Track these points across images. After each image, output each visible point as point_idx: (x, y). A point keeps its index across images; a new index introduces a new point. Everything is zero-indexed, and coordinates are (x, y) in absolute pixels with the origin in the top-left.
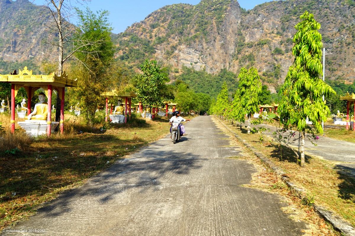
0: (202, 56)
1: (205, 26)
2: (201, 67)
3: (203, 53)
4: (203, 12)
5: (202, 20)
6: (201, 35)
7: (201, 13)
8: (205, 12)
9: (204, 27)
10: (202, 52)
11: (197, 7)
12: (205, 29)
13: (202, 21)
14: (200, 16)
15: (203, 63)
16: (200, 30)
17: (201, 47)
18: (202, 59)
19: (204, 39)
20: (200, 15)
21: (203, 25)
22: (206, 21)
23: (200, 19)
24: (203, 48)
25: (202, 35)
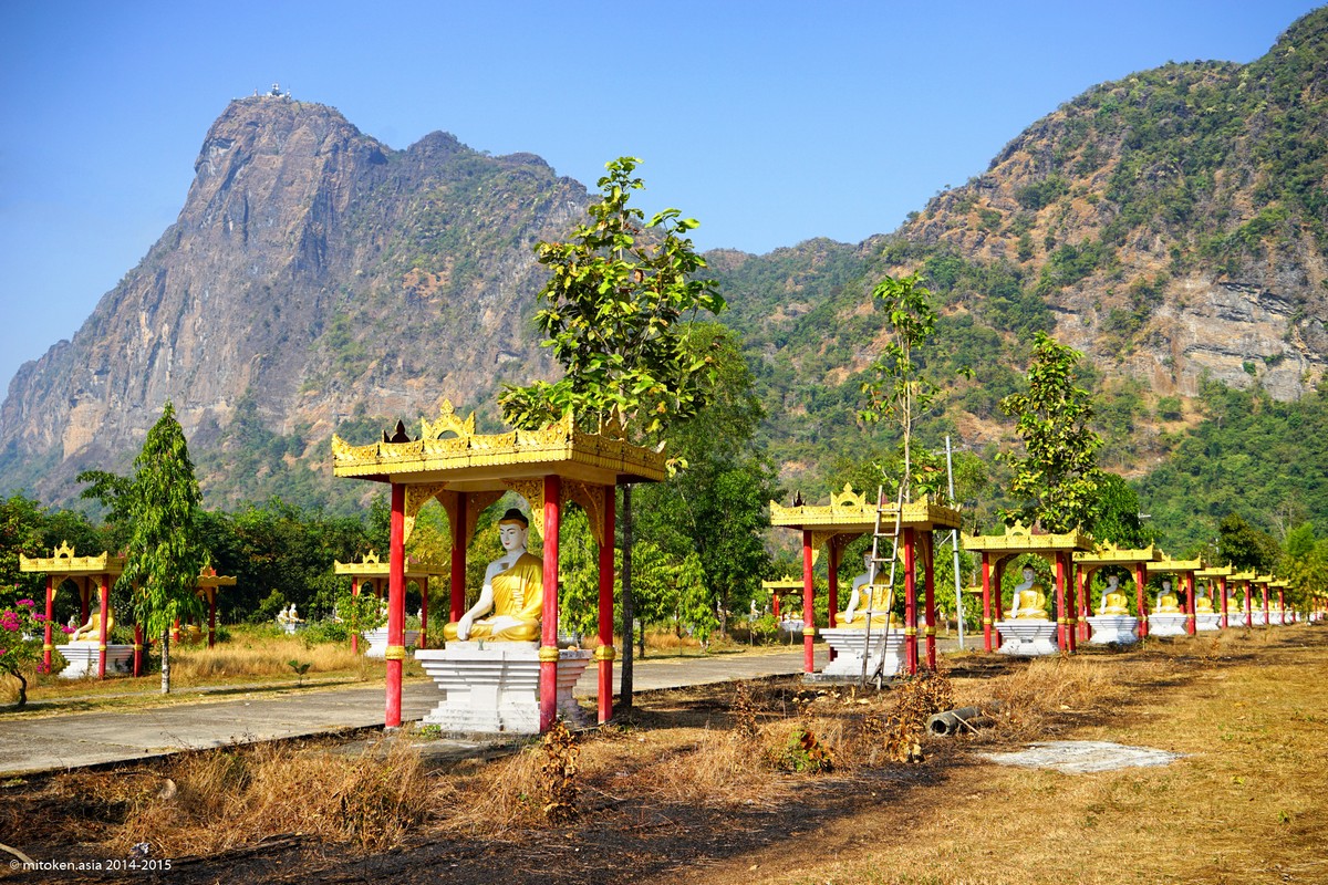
0: (1305, 323)
1: (1309, 167)
2: (1303, 381)
3: (1307, 308)
4: (1292, 99)
5: (1291, 137)
6: (1290, 216)
7: (1282, 102)
8: (1305, 95)
9: (1306, 173)
10: (1302, 301)
11: (1260, 77)
12: (1310, 183)
13: (1293, 145)
14: (1277, 118)
15: (1315, 356)
16: (1284, 193)
17: (1294, 275)
18: (1304, 339)
19: (1308, 237)
20: (1278, 115)
21: (1296, 163)
22: (1314, 139)
23: (1279, 134)
24: (1305, 282)
25: (1298, 217)
